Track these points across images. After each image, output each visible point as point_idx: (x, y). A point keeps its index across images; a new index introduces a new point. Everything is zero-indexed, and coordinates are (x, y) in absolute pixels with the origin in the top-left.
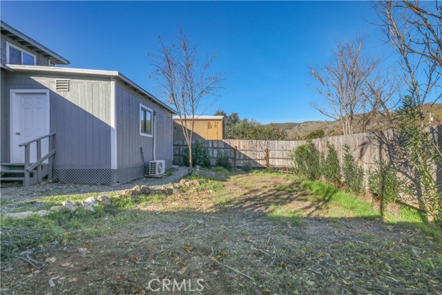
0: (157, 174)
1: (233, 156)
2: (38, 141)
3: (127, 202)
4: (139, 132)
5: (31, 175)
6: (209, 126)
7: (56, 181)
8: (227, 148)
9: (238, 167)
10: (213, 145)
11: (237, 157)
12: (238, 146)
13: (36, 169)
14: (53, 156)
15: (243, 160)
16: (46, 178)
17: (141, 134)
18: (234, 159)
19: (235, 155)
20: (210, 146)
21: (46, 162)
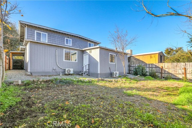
0: (114, 76)
1: (160, 71)
2: (86, 66)
3: (95, 82)
4: (109, 62)
5: (84, 74)
6: (151, 57)
7: (89, 76)
8: (157, 68)
9: (164, 77)
10: (149, 66)
11: (163, 72)
12: (163, 66)
13: (85, 72)
14: (89, 69)
15: (167, 74)
16: (87, 74)
17: (110, 63)
18: (161, 73)
19: (162, 71)
20: (148, 66)
21: (87, 71)
